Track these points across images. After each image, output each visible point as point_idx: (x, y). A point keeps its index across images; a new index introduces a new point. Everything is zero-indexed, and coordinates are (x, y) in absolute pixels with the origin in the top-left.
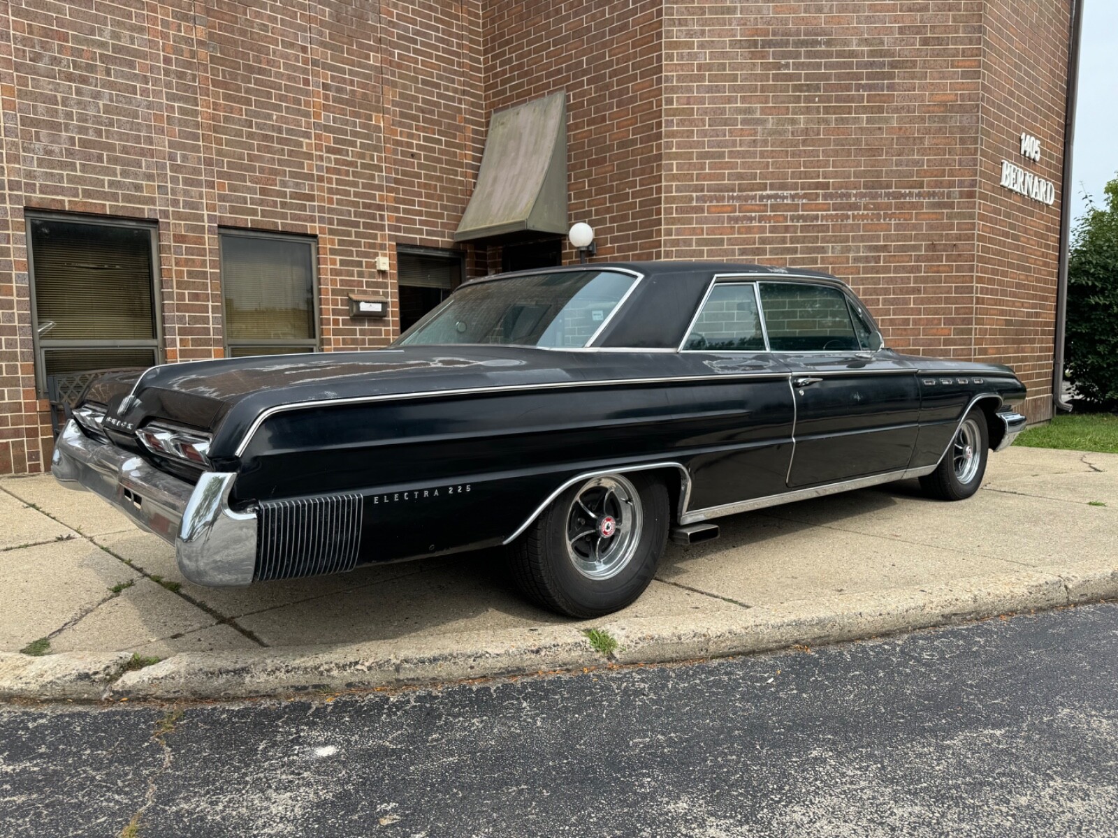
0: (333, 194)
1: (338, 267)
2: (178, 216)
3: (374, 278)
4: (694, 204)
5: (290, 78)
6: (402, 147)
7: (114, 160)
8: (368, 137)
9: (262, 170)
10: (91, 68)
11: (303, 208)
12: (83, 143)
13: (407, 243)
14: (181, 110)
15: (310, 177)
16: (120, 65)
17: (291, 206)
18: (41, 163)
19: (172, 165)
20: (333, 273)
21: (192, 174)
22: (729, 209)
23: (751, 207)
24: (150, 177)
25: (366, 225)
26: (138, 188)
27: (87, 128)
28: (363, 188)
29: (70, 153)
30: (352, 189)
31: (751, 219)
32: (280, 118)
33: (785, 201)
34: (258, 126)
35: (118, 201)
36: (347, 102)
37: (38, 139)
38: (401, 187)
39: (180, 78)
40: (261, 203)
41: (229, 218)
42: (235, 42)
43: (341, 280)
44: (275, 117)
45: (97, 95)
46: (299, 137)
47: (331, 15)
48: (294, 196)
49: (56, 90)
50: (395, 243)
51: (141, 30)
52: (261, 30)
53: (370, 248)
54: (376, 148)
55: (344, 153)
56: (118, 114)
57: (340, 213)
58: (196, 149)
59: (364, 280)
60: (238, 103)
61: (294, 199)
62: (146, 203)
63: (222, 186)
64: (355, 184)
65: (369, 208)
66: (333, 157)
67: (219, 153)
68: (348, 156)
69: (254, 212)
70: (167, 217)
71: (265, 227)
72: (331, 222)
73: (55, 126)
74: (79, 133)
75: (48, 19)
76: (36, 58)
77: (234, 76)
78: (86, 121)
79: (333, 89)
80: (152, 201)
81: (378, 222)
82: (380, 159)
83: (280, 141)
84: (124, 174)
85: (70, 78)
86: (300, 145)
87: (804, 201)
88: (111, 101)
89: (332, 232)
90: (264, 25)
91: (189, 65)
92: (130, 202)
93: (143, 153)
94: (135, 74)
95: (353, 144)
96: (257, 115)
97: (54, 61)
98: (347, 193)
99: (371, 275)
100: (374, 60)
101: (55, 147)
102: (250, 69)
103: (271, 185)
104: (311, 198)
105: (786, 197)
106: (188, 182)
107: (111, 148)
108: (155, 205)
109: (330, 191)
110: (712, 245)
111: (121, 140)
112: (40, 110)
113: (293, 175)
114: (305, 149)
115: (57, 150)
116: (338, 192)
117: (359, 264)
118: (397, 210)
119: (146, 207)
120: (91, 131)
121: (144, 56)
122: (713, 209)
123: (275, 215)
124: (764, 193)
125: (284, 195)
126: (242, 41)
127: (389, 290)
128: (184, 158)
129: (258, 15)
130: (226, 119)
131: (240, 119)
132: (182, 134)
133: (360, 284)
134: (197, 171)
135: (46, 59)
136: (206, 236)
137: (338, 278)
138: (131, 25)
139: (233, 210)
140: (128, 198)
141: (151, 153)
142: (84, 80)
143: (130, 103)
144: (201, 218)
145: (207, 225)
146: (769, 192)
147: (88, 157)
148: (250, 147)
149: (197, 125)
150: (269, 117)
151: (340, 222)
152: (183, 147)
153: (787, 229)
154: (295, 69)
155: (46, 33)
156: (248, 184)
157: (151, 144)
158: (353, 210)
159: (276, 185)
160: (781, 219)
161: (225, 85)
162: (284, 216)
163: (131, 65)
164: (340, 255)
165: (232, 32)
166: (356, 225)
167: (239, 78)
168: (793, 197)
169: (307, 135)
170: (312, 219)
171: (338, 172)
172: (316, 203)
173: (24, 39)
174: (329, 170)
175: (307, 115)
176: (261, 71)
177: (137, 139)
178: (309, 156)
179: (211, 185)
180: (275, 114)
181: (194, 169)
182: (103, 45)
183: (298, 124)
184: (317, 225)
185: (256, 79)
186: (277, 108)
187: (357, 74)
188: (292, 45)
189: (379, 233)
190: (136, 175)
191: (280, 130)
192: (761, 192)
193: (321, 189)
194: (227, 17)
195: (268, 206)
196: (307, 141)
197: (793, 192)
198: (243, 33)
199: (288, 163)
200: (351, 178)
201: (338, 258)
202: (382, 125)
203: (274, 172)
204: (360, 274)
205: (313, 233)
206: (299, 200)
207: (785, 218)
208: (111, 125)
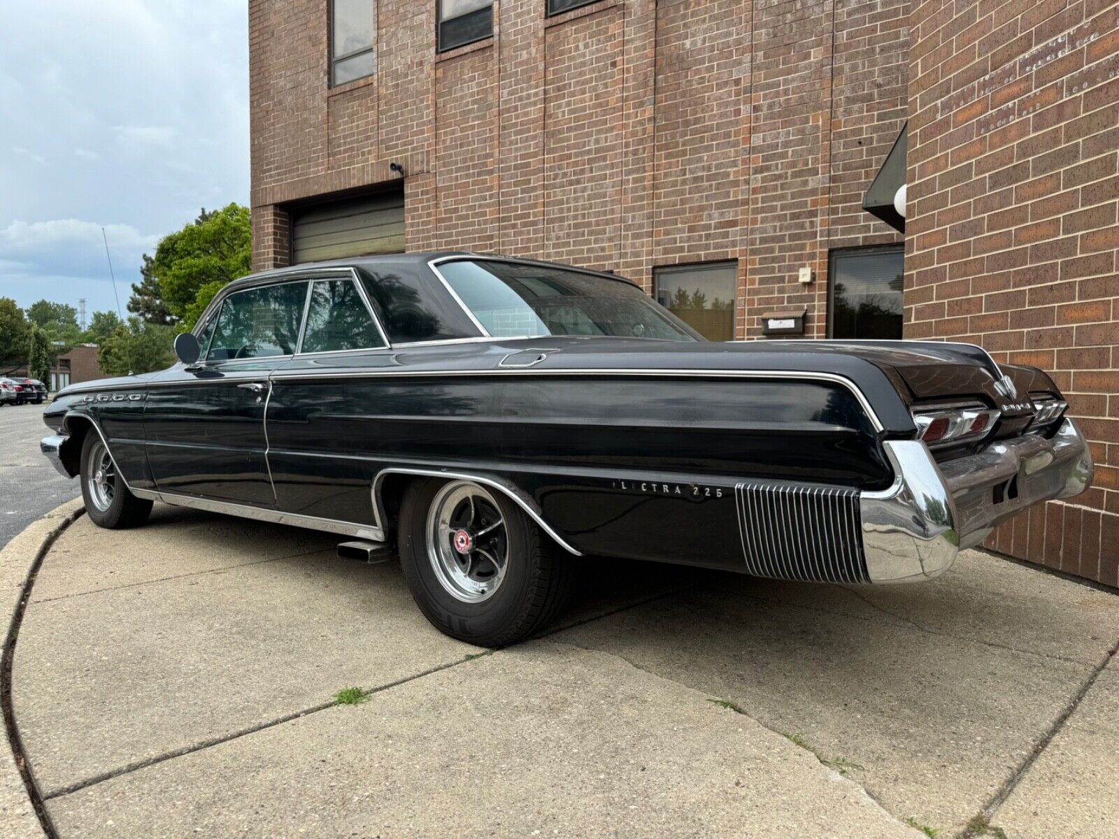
0: (758, 213)
1: (757, 286)
2: (627, 265)
3: (798, 292)
4: (939, 117)
5: (721, 116)
6: (846, 137)
7: (590, 233)
8: (801, 142)
9: (691, 210)
10: (582, 171)
11: (726, 235)
12: (576, 226)
13: (847, 245)
14: (635, 181)
15: (736, 203)
16: (599, 162)
17: (715, 236)
18: (555, 246)
19: (625, 226)
20: (751, 293)
21: (638, 229)
22: (979, 107)
23: (1008, 91)
24: (610, 239)
25: (792, 237)
26: (603, 249)
27: (578, 215)
28: (792, 199)
29: (568, 235)
30: (779, 203)
31: (1006, 114)
32: (711, 158)
33: (1060, 56)
34: (691, 172)
35: (590, 262)
36: (780, 115)
37: (554, 231)
38: (841, 184)
39: (634, 155)
40: (689, 239)
41: (660, 258)
42: (676, 105)
43: (759, 299)
44: (706, 158)
45: (584, 190)
46: (727, 168)
47: (768, 34)
48: (720, 225)
49: (564, 195)
50: (826, 250)
51: (612, 129)
52: (699, 84)
53: (795, 260)
54: (810, 152)
55: (773, 168)
56: (595, 199)
57: (764, 230)
58: (641, 208)
59: (786, 295)
60: (676, 157)
61: (718, 229)
62: (607, 260)
63: (659, 233)
64: (783, 197)
65: (798, 218)
66: (759, 176)
67: (659, 206)
68: (777, 169)
69: (681, 249)
70: (618, 267)
71: (690, 261)
72: (753, 242)
73: (562, 219)
74: (574, 220)
75: (562, 149)
76: (556, 176)
77: (673, 136)
78: (577, 210)
79: (765, 108)
80: (611, 257)
81: (809, 230)
82: (815, 160)
83: (709, 178)
84: (596, 241)
85: (571, 183)
86: (728, 175)
87: (1092, 39)
88: (592, 190)
89: (753, 252)
90: (701, 78)
91: (641, 142)
92: (597, 261)
93: (607, 222)
94: (606, 165)
95: (784, 156)
96: (690, 162)
97: (565, 175)
98: (773, 209)
99: (795, 289)
100: (816, 55)
101: (561, 234)
102: (687, 123)
103: (698, 221)
104: (733, 223)
105: (1061, 47)
106: (636, 236)
107: (589, 224)
108: (612, 260)
109: (756, 211)
110: (958, 181)
111: (595, 217)
112: (556, 211)
113: (719, 206)
114: (731, 178)
115: (562, 235)
116: (763, 210)
117: (782, 279)
118: (835, 211)
119: (607, 263)
120: (580, 217)
121: (613, 148)
122: (960, 118)
123: (699, 247)
124: (1027, 55)
125: (708, 227)
126: (683, 102)
127: (816, 303)
128: (634, 217)
129: (698, 72)
130: (666, 175)
131: (676, 171)
132: (634, 200)
133: (781, 300)
134: (641, 226)
135: (560, 176)
136: (644, 277)
137: (756, 297)
138: (606, 129)
139: (666, 251)
140: (597, 259)
141: (613, 221)
142: (578, 182)
143: (602, 188)
144: (640, 263)
145: (644, 268)
146: (1034, 50)
147: (577, 235)
148: (682, 192)
149: (644, 188)
150: (700, 160)
151: (763, 240)
152: (633, 209)
153: (1060, 112)
154: (727, 104)
155: (562, 158)
156: (679, 225)
157: (613, 214)
158: (778, 224)
159: (702, 220)
160: (1052, 94)
161: (667, 146)
162: (707, 247)
163: (604, 159)
164: (759, 274)
165: (675, 99)
166: (781, 239)
167: (678, 135)
168: (1072, 40)
169: (734, 164)
170: (734, 244)
171: (765, 189)
172: (738, 228)
173: (551, 167)
174: (755, 191)
175: (736, 144)
176: (697, 121)
177: (605, 213)
178: (736, 183)
179: (651, 234)
180: (705, 155)
181: (639, 224)
182: (589, 152)
183: (727, 156)
184: (737, 249)
185: (691, 130)
186: (708, 148)
187: (793, 80)
188: (726, 83)
189: (808, 242)
190: (602, 240)
191: (709, 168)
192: (1021, 56)
193: (745, 212)
194: (671, 88)
195: (694, 241)
196: (735, 169)
197: (1071, 31)
198: (683, 94)
199: (714, 197)
200: (779, 192)
201: (757, 277)
202: (820, 123)
203: (702, 208)
204: (781, 290)
205: (733, 257)
206: (723, 228)
207: (1059, 89)
208: (591, 208)
